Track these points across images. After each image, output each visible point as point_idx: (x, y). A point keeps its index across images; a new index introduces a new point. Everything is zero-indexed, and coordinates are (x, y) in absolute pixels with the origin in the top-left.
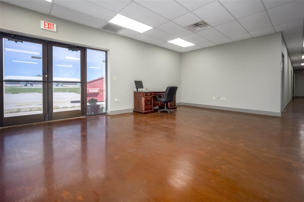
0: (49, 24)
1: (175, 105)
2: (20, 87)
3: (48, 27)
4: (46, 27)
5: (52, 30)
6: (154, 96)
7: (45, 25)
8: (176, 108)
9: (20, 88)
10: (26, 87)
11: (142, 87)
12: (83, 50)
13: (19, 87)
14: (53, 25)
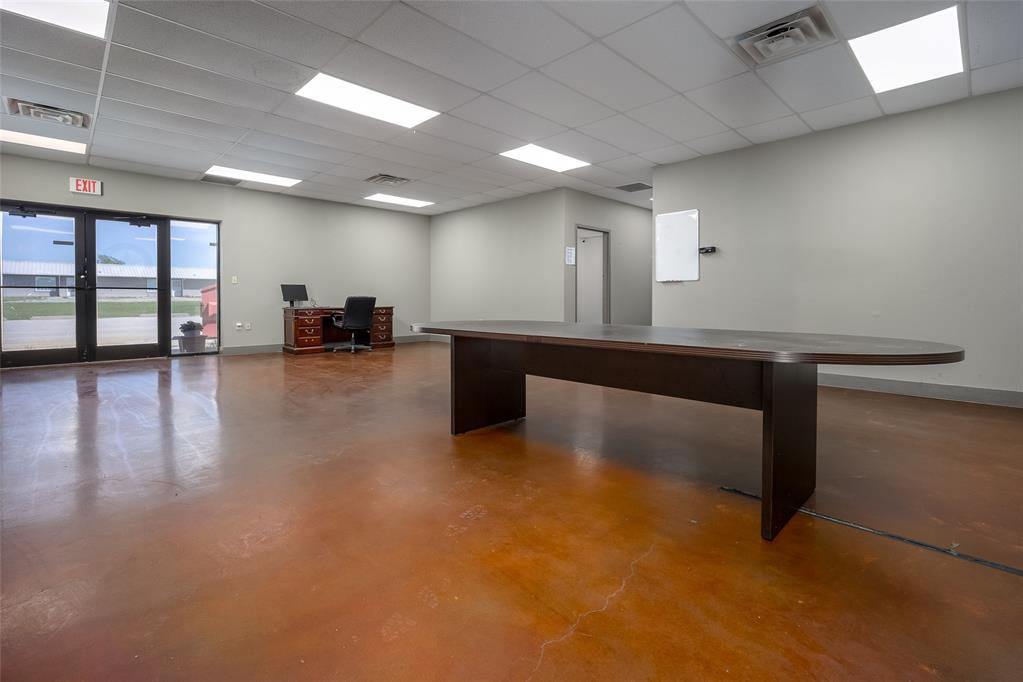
0: (85, 183)
1: (389, 338)
2: (35, 298)
3: (85, 189)
4: (79, 188)
5: (92, 192)
6: (327, 318)
7: (77, 185)
8: (393, 344)
9: (34, 301)
10: (55, 300)
11: (307, 299)
12: (162, 222)
13: (28, 298)
14: (94, 183)
